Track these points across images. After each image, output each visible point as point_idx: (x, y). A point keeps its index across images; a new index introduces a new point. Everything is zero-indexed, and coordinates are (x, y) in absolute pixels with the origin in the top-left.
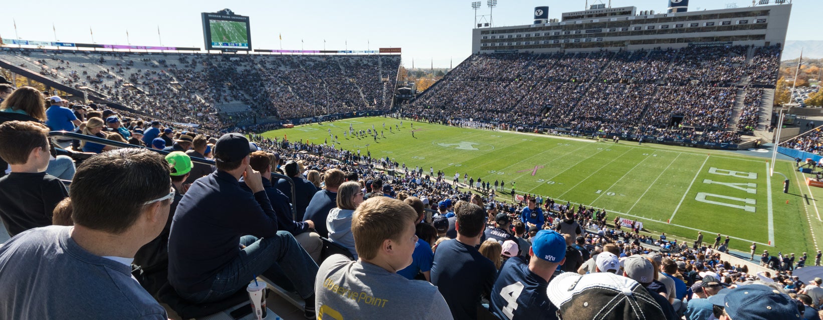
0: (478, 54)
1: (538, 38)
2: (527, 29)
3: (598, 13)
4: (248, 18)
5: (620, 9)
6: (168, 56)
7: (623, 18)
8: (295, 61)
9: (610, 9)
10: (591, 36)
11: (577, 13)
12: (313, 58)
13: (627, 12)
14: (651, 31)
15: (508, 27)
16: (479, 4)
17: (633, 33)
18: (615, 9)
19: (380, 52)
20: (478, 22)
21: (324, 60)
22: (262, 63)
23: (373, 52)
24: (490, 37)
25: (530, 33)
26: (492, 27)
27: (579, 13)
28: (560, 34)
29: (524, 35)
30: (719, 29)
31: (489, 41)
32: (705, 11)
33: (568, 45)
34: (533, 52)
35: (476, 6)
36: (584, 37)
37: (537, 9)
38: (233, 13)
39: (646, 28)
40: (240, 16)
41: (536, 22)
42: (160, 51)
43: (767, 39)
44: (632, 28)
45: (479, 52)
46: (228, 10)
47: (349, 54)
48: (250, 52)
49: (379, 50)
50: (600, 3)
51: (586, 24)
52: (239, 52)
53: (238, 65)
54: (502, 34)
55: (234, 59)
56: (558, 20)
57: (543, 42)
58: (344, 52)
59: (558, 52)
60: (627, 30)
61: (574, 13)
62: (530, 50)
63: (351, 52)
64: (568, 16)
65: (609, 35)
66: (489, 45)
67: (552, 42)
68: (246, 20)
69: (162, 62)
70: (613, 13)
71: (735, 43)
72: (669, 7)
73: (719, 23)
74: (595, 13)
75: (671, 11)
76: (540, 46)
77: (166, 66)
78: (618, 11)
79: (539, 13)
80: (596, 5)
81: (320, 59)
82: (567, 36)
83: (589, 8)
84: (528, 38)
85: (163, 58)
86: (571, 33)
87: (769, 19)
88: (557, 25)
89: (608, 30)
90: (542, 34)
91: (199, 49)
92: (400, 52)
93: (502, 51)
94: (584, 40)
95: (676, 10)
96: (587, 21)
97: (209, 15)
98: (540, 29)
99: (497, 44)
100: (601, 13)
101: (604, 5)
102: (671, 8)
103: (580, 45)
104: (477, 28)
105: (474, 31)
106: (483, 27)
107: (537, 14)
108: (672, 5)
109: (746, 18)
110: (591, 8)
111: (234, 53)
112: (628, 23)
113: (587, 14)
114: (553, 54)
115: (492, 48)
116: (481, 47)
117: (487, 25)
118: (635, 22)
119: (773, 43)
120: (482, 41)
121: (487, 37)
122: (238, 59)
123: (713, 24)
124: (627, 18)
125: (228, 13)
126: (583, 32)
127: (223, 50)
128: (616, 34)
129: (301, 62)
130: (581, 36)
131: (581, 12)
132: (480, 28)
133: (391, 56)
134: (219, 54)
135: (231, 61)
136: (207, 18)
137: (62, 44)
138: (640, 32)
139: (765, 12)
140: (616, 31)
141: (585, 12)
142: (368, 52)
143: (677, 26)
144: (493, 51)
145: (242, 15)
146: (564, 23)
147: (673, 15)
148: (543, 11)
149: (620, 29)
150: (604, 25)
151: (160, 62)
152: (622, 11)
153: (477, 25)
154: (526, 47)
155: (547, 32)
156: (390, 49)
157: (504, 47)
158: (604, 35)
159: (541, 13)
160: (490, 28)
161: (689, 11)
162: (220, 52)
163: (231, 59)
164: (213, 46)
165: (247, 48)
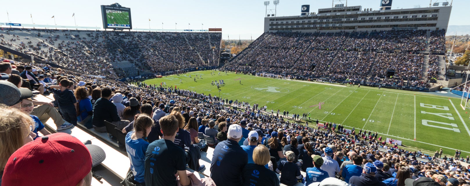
0: (268, 33)
1: (303, 24)
2: (297, 18)
3: (340, 9)
4: (129, 9)
5: (353, 7)
6: (80, 32)
7: (354, 12)
8: (158, 36)
9: (346, 7)
10: (335, 23)
11: (327, 9)
12: (169, 34)
13: (357, 9)
14: (371, 21)
15: (286, 17)
16: (269, 2)
17: (360, 22)
18: (350, 7)
19: (209, 31)
20: (268, 13)
21: (175, 35)
22: (139, 37)
23: (205, 31)
24: (275, 22)
25: (299, 20)
26: (276, 16)
27: (328, 9)
28: (317, 22)
29: (295, 22)
30: (410, 20)
31: (274, 25)
32: (402, 9)
33: (321, 28)
34: (301, 32)
35: (266, 4)
36: (331, 24)
37: (303, 6)
38: (121, 6)
39: (368, 19)
40: (125, 8)
41: (302, 14)
42: (75, 29)
43: (437, 26)
44: (359, 19)
45: (268, 32)
46: (117, 4)
47: (190, 32)
48: (131, 30)
49: (208, 29)
50: (341, 4)
51: (332, 16)
52: (124, 30)
53: (125, 38)
54: (282, 21)
56: (315, 13)
57: (307, 26)
58: (188, 30)
59: (315, 32)
60: (357, 19)
61: (326, 9)
62: (299, 31)
63: (191, 30)
64: (322, 11)
65: (346, 22)
66: (275, 27)
67: (312, 26)
68: (129, 10)
69: (77, 36)
70: (349, 9)
71: (419, 28)
72: (380, 6)
73: (410, 16)
74: (338, 9)
75: (382, 9)
76: (305, 29)
77: (80, 39)
78: (352, 8)
79: (304, 9)
80: (339, 5)
81: (173, 35)
82: (321, 23)
83: (334, 6)
84: (298, 24)
85: (77, 33)
86: (323, 21)
87: (439, 15)
88: (315, 16)
89: (345, 20)
90: (306, 21)
91: (100, 28)
92: (221, 31)
93: (282, 31)
94: (331, 25)
95: (385, 8)
96: (333, 14)
97: (106, 7)
98: (305, 18)
99: (279, 27)
100: (341, 9)
101: (343, 5)
102: (382, 7)
103: (328, 28)
104: (267, 17)
105: (265, 18)
106: (271, 16)
107: (303, 9)
108: (383, 5)
109: (426, 14)
110: (335, 7)
111: (121, 31)
112: (357, 16)
113: (333, 10)
114: (313, 33)
115: (276, 29)
116: (270, 29)
117: (273, 15)
118: (361, 15)
119: (440, 29)
120: (270, 25)
121: (273, 23)
122: (124, 34)
123: (407, 17)
124: (357, 13)
125: (117, 6)
126: (331, 20)
127: (115, 29)
128: (350, 22)
129: (162, 36)
130: (329, 23)
131: (330, 9)
132: (269, 17)
133: (215, 33)
134: (113, 32)
135: (120, 36)
136: (104, 8)
137: (13, 24)
138: (364, 21)
139: (436, 10)
140: (350, 20)
141: (332, 9)
142: (202, 30)
143: (386, 18)
144: (276, 31)
145: (126, 7)
146: (320, 15)
147: (383, 11)
148: (307, 8)
149: (353, 19)
150: (342, 16)
151: (76, 36)
152: (354, 8)
153: (267, 15)
154: (296, 29)
155: (309, 20)
156: (215, 29)
157: (283, 29)
158: (342, 22)
159: (306, 9)
160: (275, 17)
161: (392, 9)
162: (113, 30)
163: (120, 34)
164: (108, 26)
165: (129, 27)
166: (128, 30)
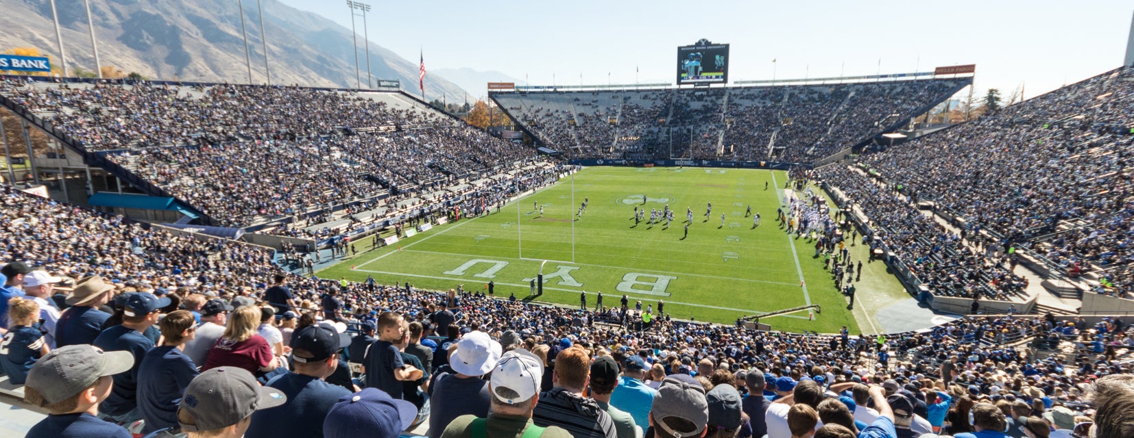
4: (727, 46)
19: (936, 73)
23: (923, 75)
38: (711, 43)
40: (718, 45)
42: (635, 88)
46: (704, 40)
48: (726, 85)
49: (934, 70)
52: (712, 86)
53: (698, 100)
55: (699, 93)
68: (725, 48)
69: (626, 99)
91: (670, 85)
92: (972, 71)
97: (684, 48)
111: (706, 87)
122: (705, 93)
125: (703, 44)
127: (694, 83)
133: (954, 80)
134: (689, 89)
136: (682, 52)
145: (721, 43)
156: (955, 68)
162: (692, 86)
163: (697, 93)
164: (682, 81)
165: (722, 80)
166: (722, 85)
